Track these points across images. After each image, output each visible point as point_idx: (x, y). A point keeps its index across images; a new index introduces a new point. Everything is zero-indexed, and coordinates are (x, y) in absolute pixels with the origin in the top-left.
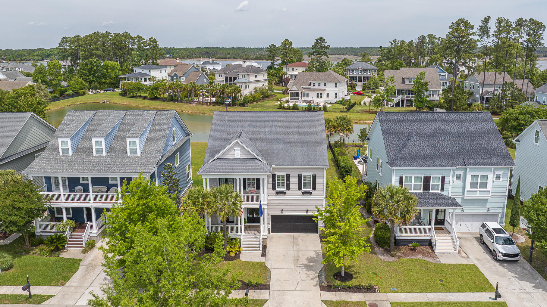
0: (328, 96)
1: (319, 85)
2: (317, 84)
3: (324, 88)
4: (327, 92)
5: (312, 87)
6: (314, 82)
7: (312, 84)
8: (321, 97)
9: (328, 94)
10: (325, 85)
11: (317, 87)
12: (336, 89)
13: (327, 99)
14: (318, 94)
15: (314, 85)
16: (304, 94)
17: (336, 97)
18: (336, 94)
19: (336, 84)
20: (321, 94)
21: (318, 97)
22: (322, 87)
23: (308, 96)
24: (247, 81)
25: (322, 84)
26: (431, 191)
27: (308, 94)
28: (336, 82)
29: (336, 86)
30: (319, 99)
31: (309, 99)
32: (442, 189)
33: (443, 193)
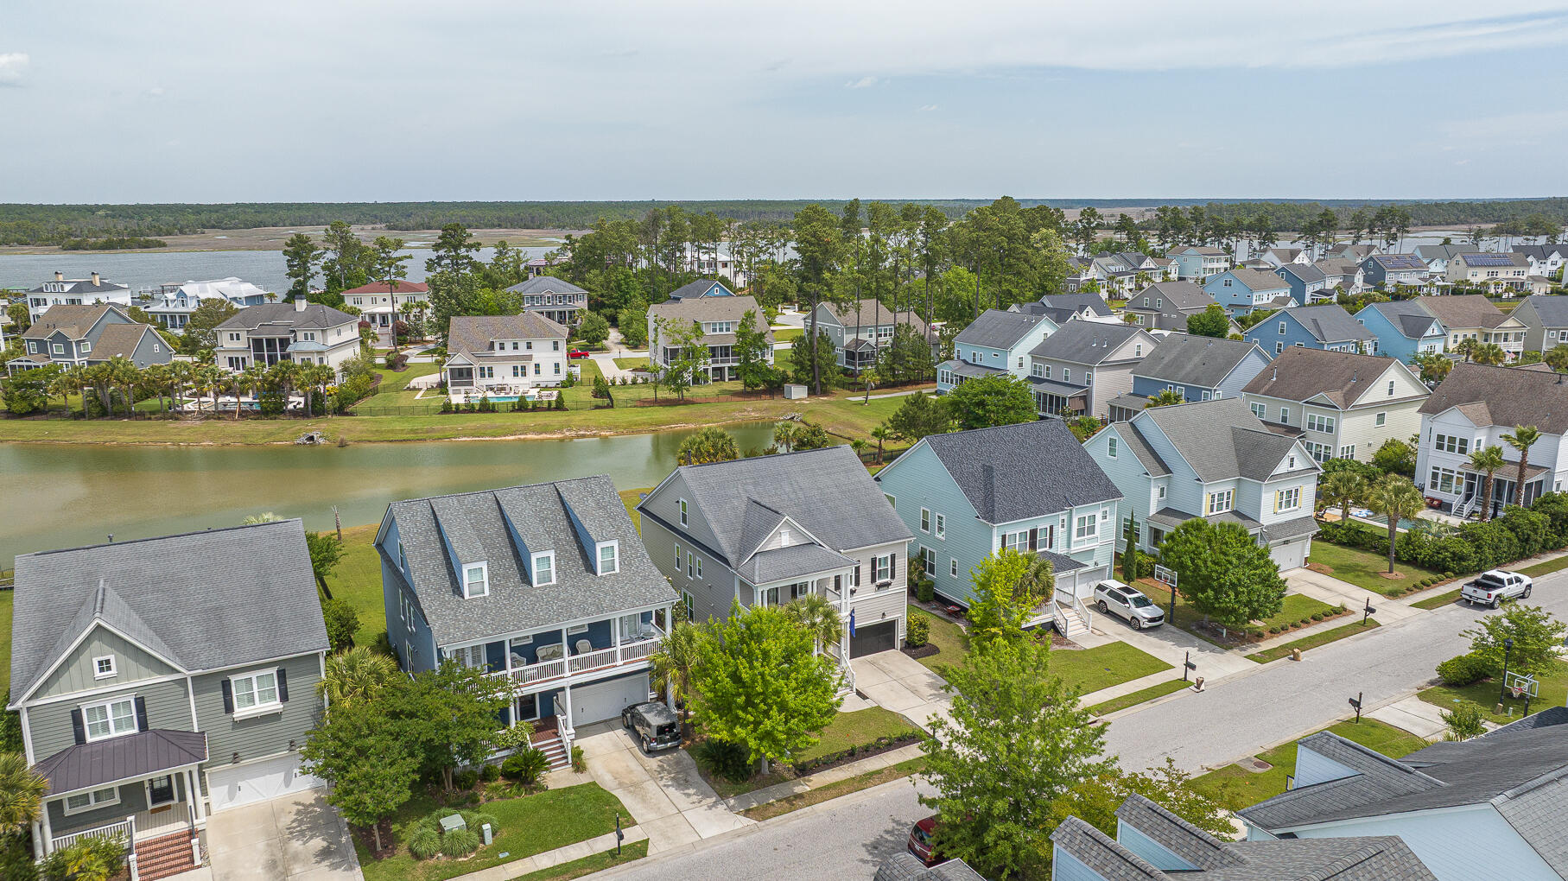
0: (537, 372)
1: (516, 348)
2: (509, 346)
3: (528, 352)
4: (535, 361)
5: (497, 352)
6: (502, 341)
7: (497, 346)
8: (524, 374)
9: (537, 366)
10: (529, 347)
11: (509, 351)
12: (556, 354)
13: (538, 379)
14: (515, 368)
15: (502, 347)
16: (482, 369)
17: (557, 371)
18: (557, 365)
19: (556, 343)
20: (523, 368)
21: (516, 374)
22: (523, 351)
23: (491, 375)
24: (323, 348)
25: (522, 345)
26: (1038, 550)
27: (490, 369)
28: (556, 339)
29: (556, 348)
30: (520, 380)
31: (496, 381)
32: (1051, 546)
33: (1051, 551)
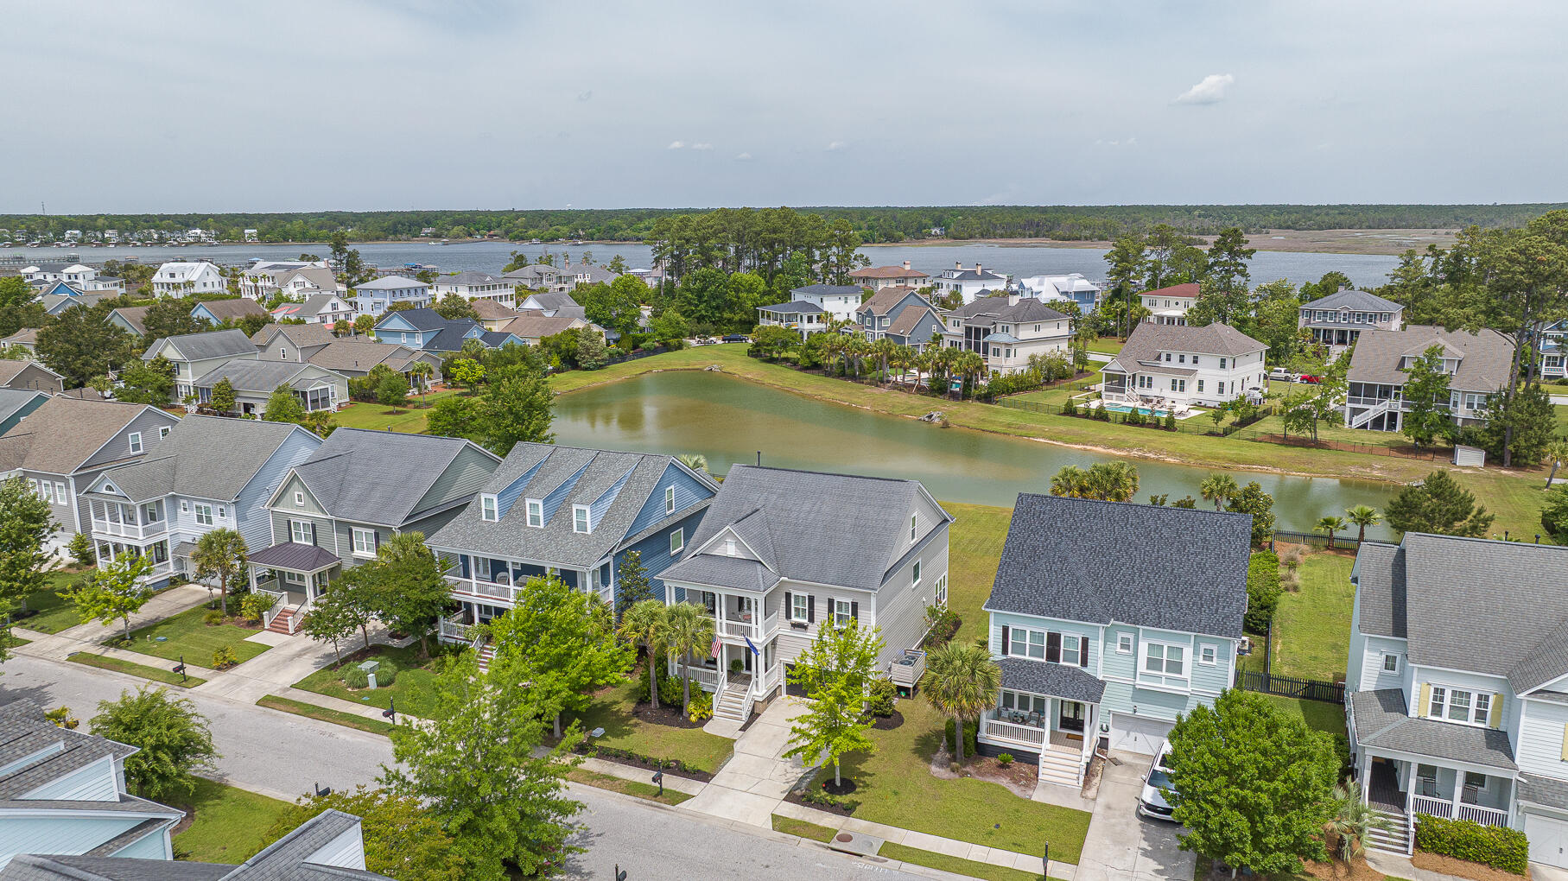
0: (1201, 389)
1: (1182, 360)
2: (1175, 358)
3: (1194, 367)
4: (1199, 377)
5: (1164, 363)
6: (1169, 352)
7: (1164, 357)
8: (1182, 389)
9: (1201, 382)
10: (1195, 361)
11: (1175, 363)
12: (1222, 372)
13: (1200, 396)
14: (1174, 382)
15: (1168, 359)
16: (1142, 378)
17: (1221, 391)
18: (1221, 385)
19: (1223, 361)
20: (1182, 382)
21: (1174, 388)
22: (1188, 364)
23: (1150, 386)
24: (1012, 340)
25: (1189, 359)
26: (1061, 663)
27: (1150, 379)
28: (1224, 356)
29: (1223, 366)
30: (1177, 395)
31: (1152, 392)
32: (1084, 663)
33: (1084, 670)
